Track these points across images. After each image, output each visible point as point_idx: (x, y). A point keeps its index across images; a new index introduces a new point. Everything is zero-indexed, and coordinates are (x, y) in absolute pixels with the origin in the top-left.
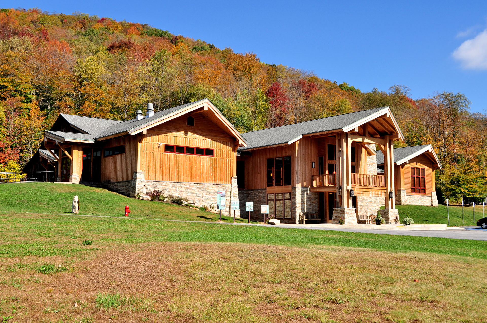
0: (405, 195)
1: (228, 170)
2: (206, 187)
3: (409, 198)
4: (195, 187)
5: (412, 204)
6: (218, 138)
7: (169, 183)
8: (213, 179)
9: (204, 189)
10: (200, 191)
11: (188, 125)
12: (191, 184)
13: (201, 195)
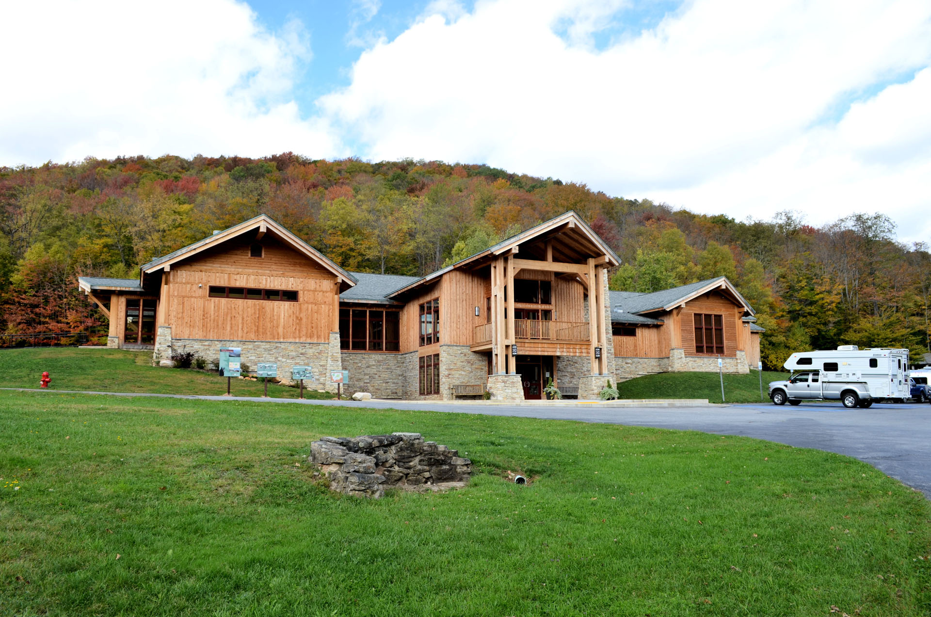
0: (683, 356)
1: (324, 322)
2: (282, 347)
3: (690, 361)
4: (263, 347)
5: (697, 370)
6: (305, 274)
7: (217, 343)
8: (297, 335)
9: (279, 351)
10: (272, 353)
11: (252, 256)
12: (256, 343)
13: (273, 359)
